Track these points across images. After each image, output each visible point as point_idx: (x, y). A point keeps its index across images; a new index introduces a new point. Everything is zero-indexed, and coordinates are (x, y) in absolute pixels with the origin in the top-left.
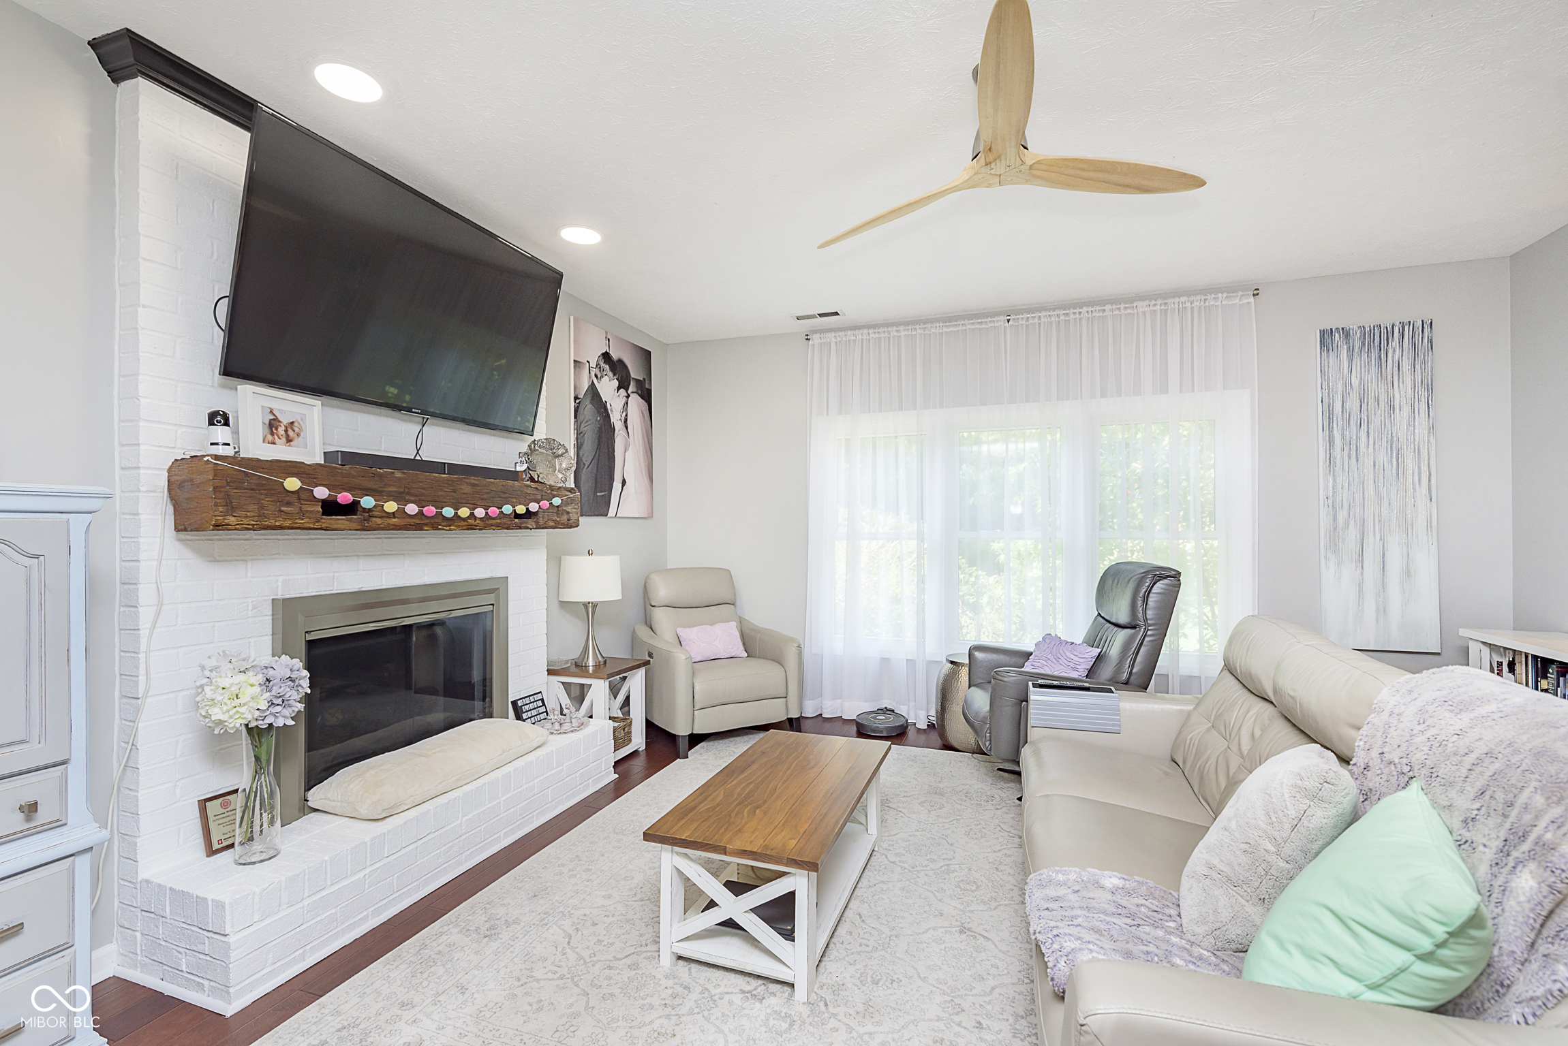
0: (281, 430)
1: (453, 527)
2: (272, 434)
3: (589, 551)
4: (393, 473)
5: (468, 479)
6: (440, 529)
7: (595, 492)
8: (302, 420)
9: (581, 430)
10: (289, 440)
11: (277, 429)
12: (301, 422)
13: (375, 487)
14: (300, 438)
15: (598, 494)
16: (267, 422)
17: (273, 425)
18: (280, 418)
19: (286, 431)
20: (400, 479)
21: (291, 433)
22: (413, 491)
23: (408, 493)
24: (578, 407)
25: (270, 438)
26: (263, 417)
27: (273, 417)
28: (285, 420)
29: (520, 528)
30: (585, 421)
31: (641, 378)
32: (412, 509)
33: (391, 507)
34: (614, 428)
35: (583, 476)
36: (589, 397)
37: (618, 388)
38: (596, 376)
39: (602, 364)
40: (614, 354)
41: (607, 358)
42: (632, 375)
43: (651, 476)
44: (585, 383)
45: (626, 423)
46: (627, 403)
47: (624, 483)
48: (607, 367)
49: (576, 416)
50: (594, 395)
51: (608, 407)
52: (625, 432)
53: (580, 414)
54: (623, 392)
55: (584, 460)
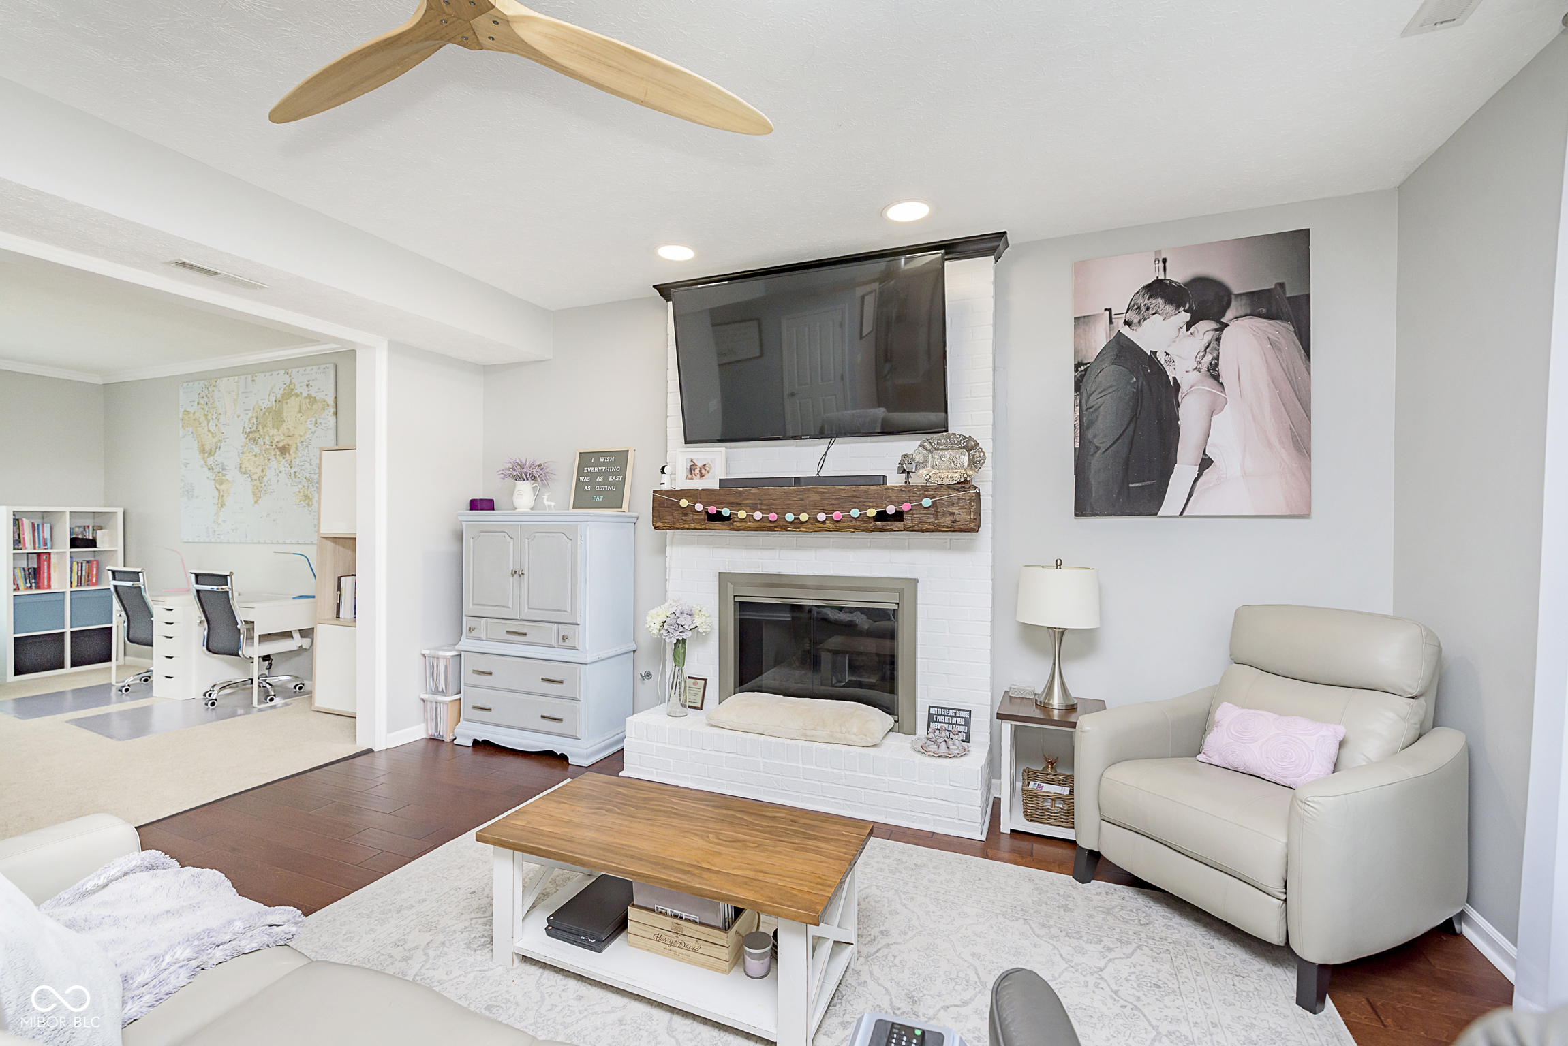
0: (697, 471)
1: (802, 529)
2: (691, 474)
3: (1057, 561)
4: (750, 490)
5: (815, 488)
6: (789, 531)
7: (1126, 480)
8: (712, 462)
9: (1091, 403)
10: (702, 476)
11: (694, 470)
12: (711, 464)
13: (735, 501)
14: (710, 474)
15: (1130, 485)
16: (689, 467)
17: (691, 469)
18: (697, 464)
19: (700, 471)
20: (754, 494)
21: (703, 471)
22: (764, 502)
23: (761, 504)
24: (1082, 376)
25: (690, 476)
26: (687, 465)
27: (692, 464)
28: (700, 464)
29: (885, 530)
30: (1100, 390)
31: (1269, 285)
32: (758, 515)
33: (742, 514)
34: (1177, 387)
35: (1096, 463)
36: (1111, 355)
37: (1189, 326)
38: (1127, 323)
39: (1144, 301)
40: (1178, 275)
41: (1159, 289)
42: (1236, 289)
43: (1301, 444)
44: (1100, 338)
45: (1213, 372)
46: (1218, 340)
47: (1206, 463)
48: (1160, 301)
49: (1078, 388)
50: (1122, 350)
51: (1161, 357)
52: (1209, 386)
53: (1089, 385)
54: (1205, 328)
55: (1097, 442)
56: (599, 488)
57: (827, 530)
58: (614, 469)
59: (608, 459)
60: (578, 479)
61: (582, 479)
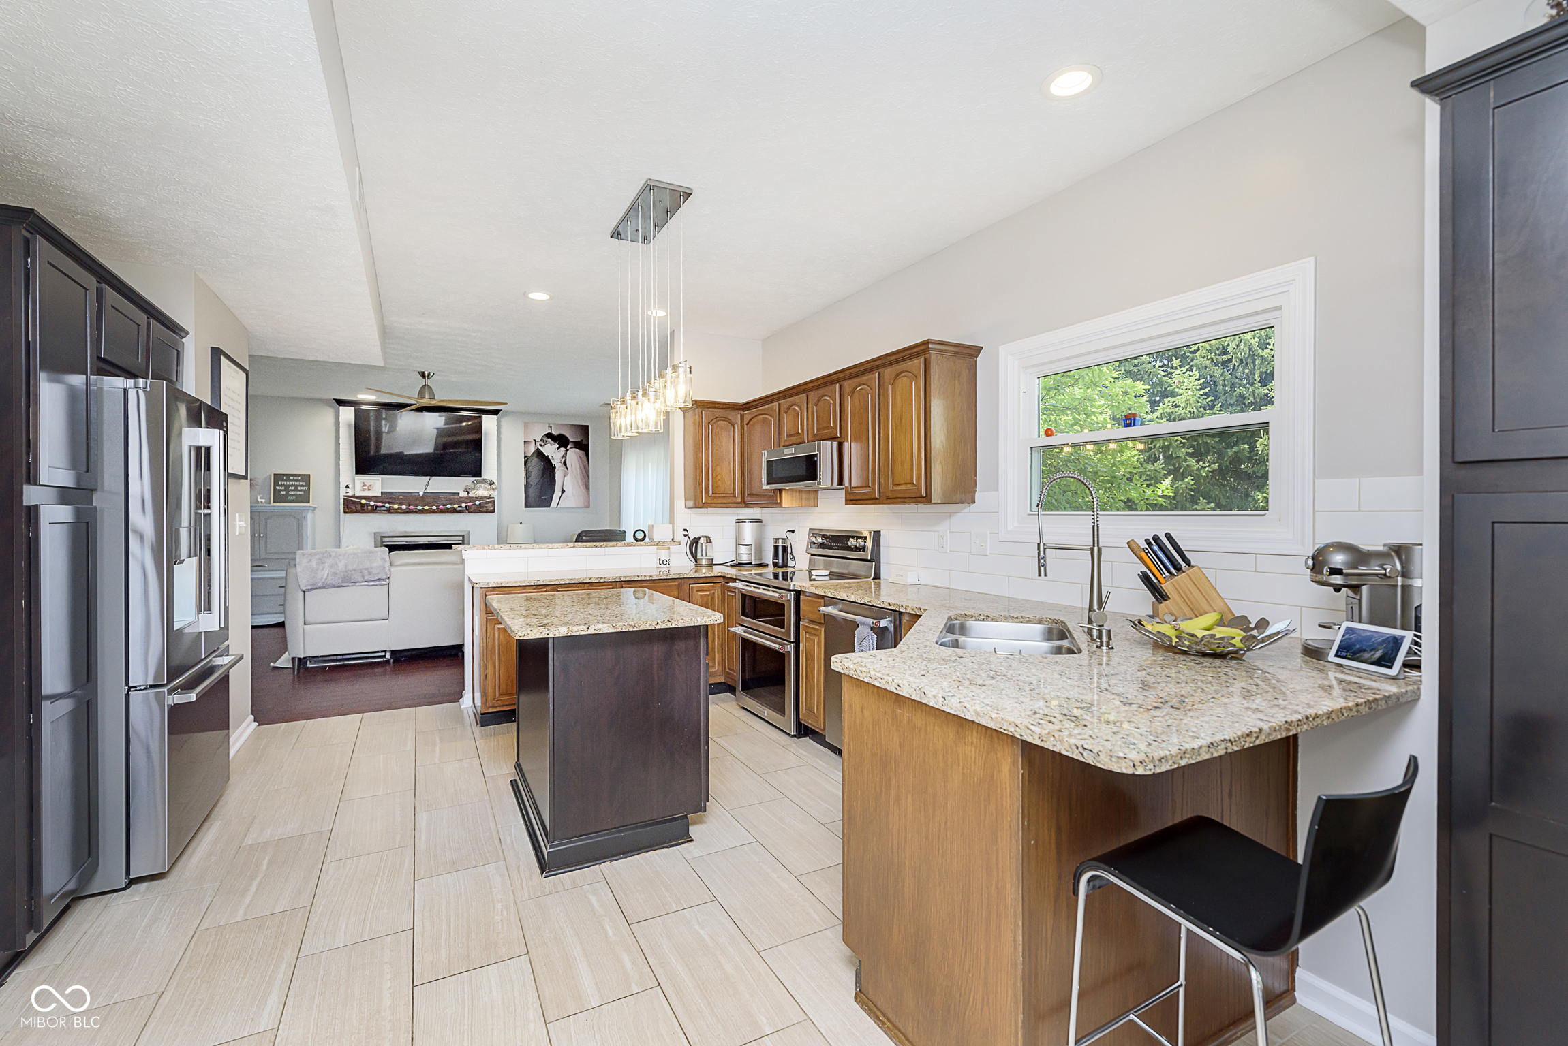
0: (367, 488)
2: (364, 489)
3: (519, 523)
5: (430, 496)
7: (540, 496)
9: (529, 470)
10: (371, 490)
11: (365, 487)
12: (374, 485)
13: (391, 501)
15: (541, 498)
17: (363, 487)
18: (366, 484)
20: (401, 498)
21: (370, 488)
24: (527, 461)
27: (363, 484)
28: (368, 485)
30: (532, 466)
31: (579, 440)
32: (404, 507)
33: (396, 506)
34: (555, 467)
35: (531, 490)
36: (535, 455)
37: (558, 448)
38: (541, 445)
39: (545, 439)
40: (555, 433)
41: (549, 435)
42: (571, 440)
43: (587, 487)
44: (532, 449)
45: (565, 463)
46: (566, 454)
47: (563, 491)
48: (550, 440)
49: (525, 465)
50: (539, 454)
51: (550, 457)
52: (564, 468)
53: (529, 464)
54: (563, 449)
55: (531, 483)
56: (291, 493)
57: (436, 513)
58: (301, 483)
59: (296, 478)
60: (275, 488)
61: (278, 488)
